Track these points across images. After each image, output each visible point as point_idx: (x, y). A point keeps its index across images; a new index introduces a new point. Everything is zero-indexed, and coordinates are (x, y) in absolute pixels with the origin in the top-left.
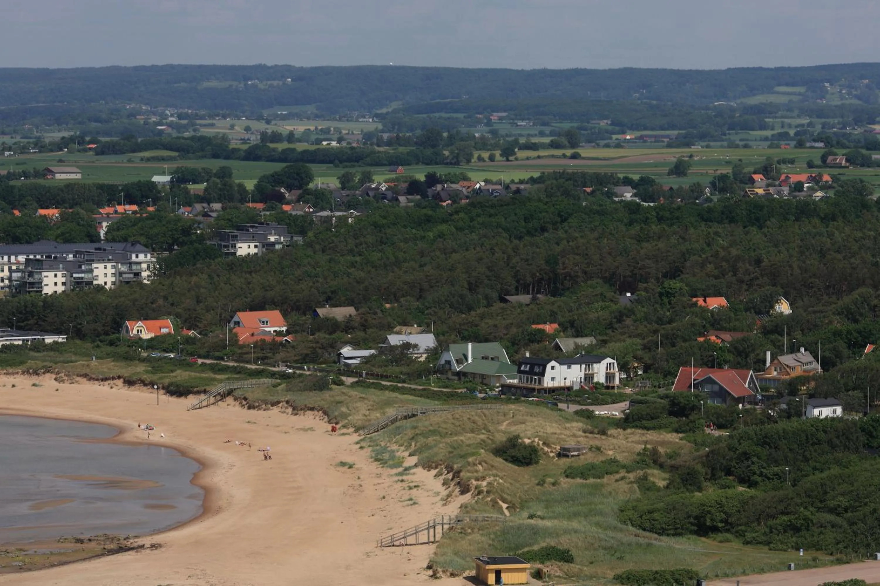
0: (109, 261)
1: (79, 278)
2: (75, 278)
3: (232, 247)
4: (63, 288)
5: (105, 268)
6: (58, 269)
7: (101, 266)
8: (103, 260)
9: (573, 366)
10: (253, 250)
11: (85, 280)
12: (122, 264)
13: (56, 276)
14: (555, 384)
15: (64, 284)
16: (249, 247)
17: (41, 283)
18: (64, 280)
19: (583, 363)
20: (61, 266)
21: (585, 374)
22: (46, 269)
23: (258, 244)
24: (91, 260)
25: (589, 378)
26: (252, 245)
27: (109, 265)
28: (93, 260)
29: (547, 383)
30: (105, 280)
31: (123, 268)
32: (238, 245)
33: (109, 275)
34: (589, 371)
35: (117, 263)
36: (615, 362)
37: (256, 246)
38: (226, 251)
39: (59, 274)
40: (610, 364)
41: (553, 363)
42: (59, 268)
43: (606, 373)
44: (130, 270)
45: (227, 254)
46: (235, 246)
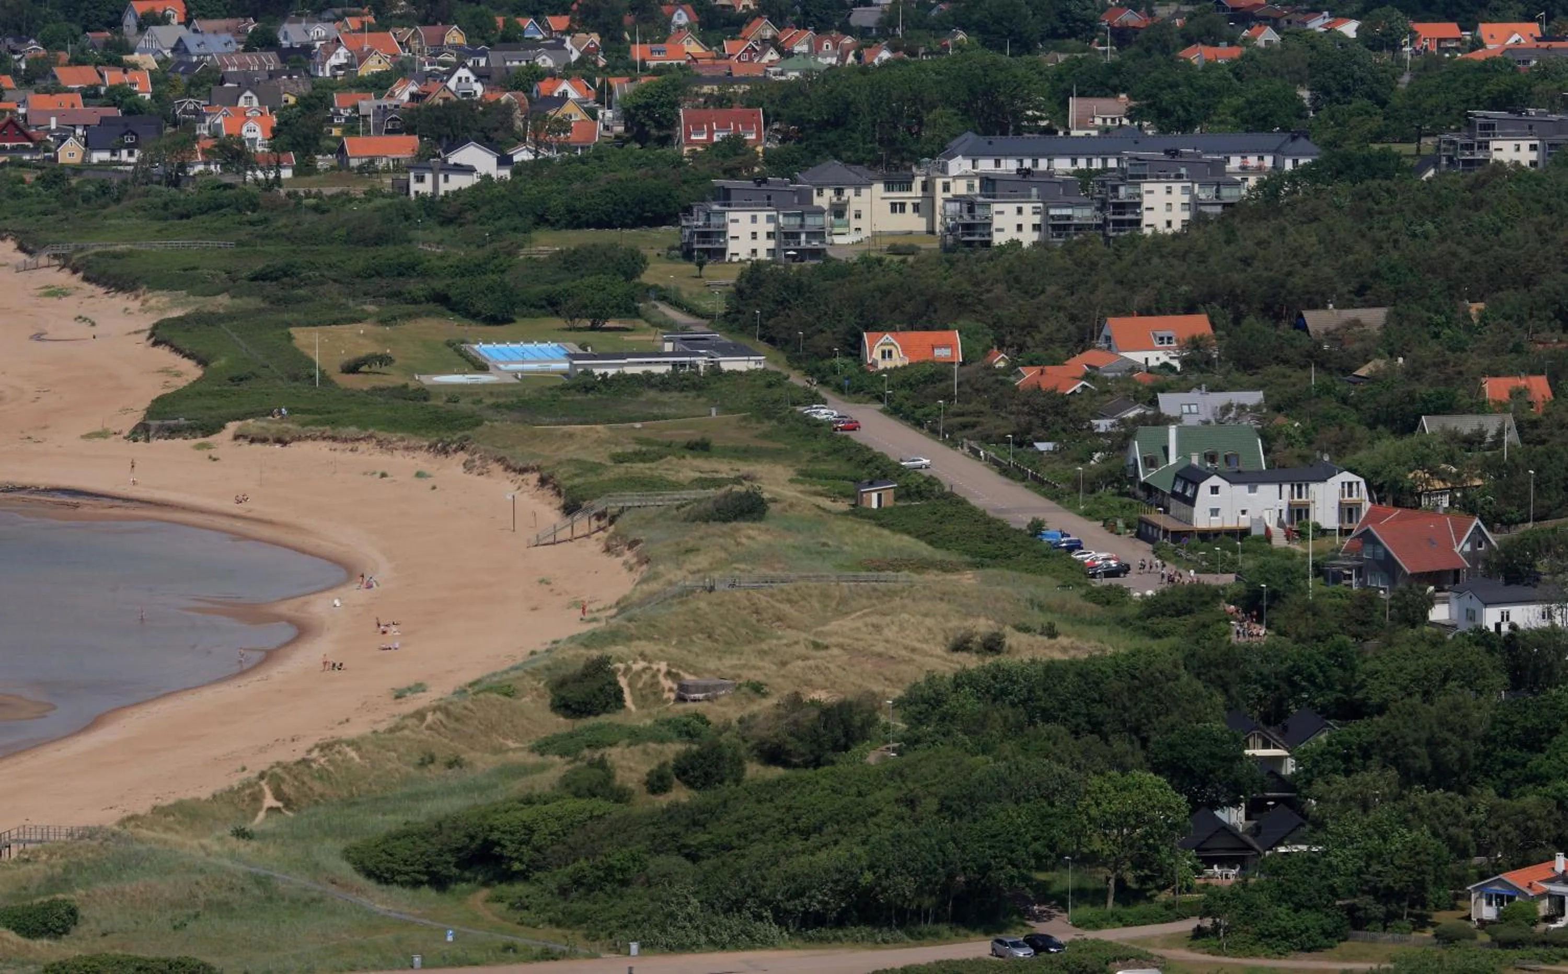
0: (1179, 177)
1: (1061, 217)
2: (1052, 217)
3: (1479, 147)
4: (1035, 236)
5: (1169, 192)
6: (1027, 197)
7: (1159, 188)
8: (1168, 177)
9: (1261, 488)
10: (1526, 156)
11: (1076, 221)
12: (1202, 185)
13: (1020, 211)
14: (1216, 523)
15: (1036, 227)
16: (1518, 149)
17: (990, 225)
18: (1037, 219)
19: (1286, 482)
20: (1034, 191)
21: (1290, 505)
22: (1003, 197)
23: (1537, 142)
24: (1139, 177)
25: (1299, 512)
26: (1525, 145)
27: (1177, 187)
28: (1145, 177)
29: (1202, 520)
30: (1169, 216)
31: (1204, 194)
32: (1494, 145)
33: (1177, 207)
34: (1300, 496)
35: (1193, 182)
36: (1362, 481)
37: (1533, 148)
38: (1467, 155)
39: (1027, 208)
40: (1350, 484)
41: (1215, 480)
42: (1030, 196)
43: (1340, 504)
44: (1217, 197)
45: (1469, 163)
46: (1487, 147)
